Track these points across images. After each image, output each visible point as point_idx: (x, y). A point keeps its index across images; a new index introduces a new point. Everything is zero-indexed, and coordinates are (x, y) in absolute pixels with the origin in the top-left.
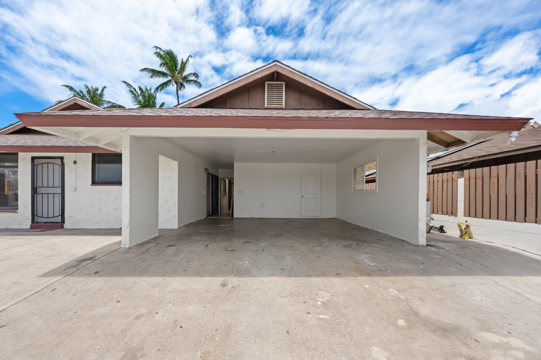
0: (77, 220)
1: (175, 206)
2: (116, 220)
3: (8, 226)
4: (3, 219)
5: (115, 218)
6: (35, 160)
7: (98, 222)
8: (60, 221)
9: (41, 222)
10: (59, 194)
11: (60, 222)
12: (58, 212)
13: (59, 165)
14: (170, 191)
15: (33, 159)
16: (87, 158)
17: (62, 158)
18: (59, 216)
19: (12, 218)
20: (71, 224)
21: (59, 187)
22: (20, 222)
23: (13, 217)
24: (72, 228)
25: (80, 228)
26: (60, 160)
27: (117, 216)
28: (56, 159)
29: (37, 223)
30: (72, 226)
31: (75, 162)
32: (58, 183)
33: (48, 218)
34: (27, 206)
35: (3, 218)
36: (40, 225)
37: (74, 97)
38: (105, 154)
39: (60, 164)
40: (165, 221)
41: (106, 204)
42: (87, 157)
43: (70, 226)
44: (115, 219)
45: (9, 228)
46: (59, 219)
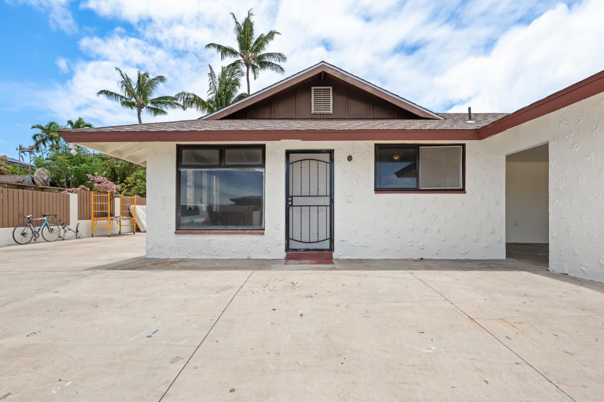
0: (353, 246)
1: (502, 225)
2: (411, 246)
3: (250, 255)
4: (242, 244)
5: (410, 242)
6: (291, 155)
7: (385, 250)
8: (328, 247)
9: (300, 249)
10: (327, 206)
11: (328, 250)
12: (324, 234)
13: (326, 163)
14: (495, 202)
15: (288, 153)
16: (368, 151)
17: (331, 152)
18: (327, 239)
19: (256, 243)
20: (343, 252)
21: (327, 196)
22: (268, 249)
23: (257, 241)
24: (345, 258)
25: (357, 258)
26: (329, 154)
27: (412, 239)
28: (323, 153)
29: (293, 250)
30: (345, 256)
31: (350, 158)
32: (324, 190)
33: (310, 242)
34: (279, 225)
35: (242, 242)
36: (301, 254)
37: (322, 64)
38: (397, 146)
39: (328, 160)
40: (486, 247)
41: (397, 221)
42: (369, 149)
43: (342, 256)
44: (410, 244)
45: (251, 258)
46: (326, 245)
